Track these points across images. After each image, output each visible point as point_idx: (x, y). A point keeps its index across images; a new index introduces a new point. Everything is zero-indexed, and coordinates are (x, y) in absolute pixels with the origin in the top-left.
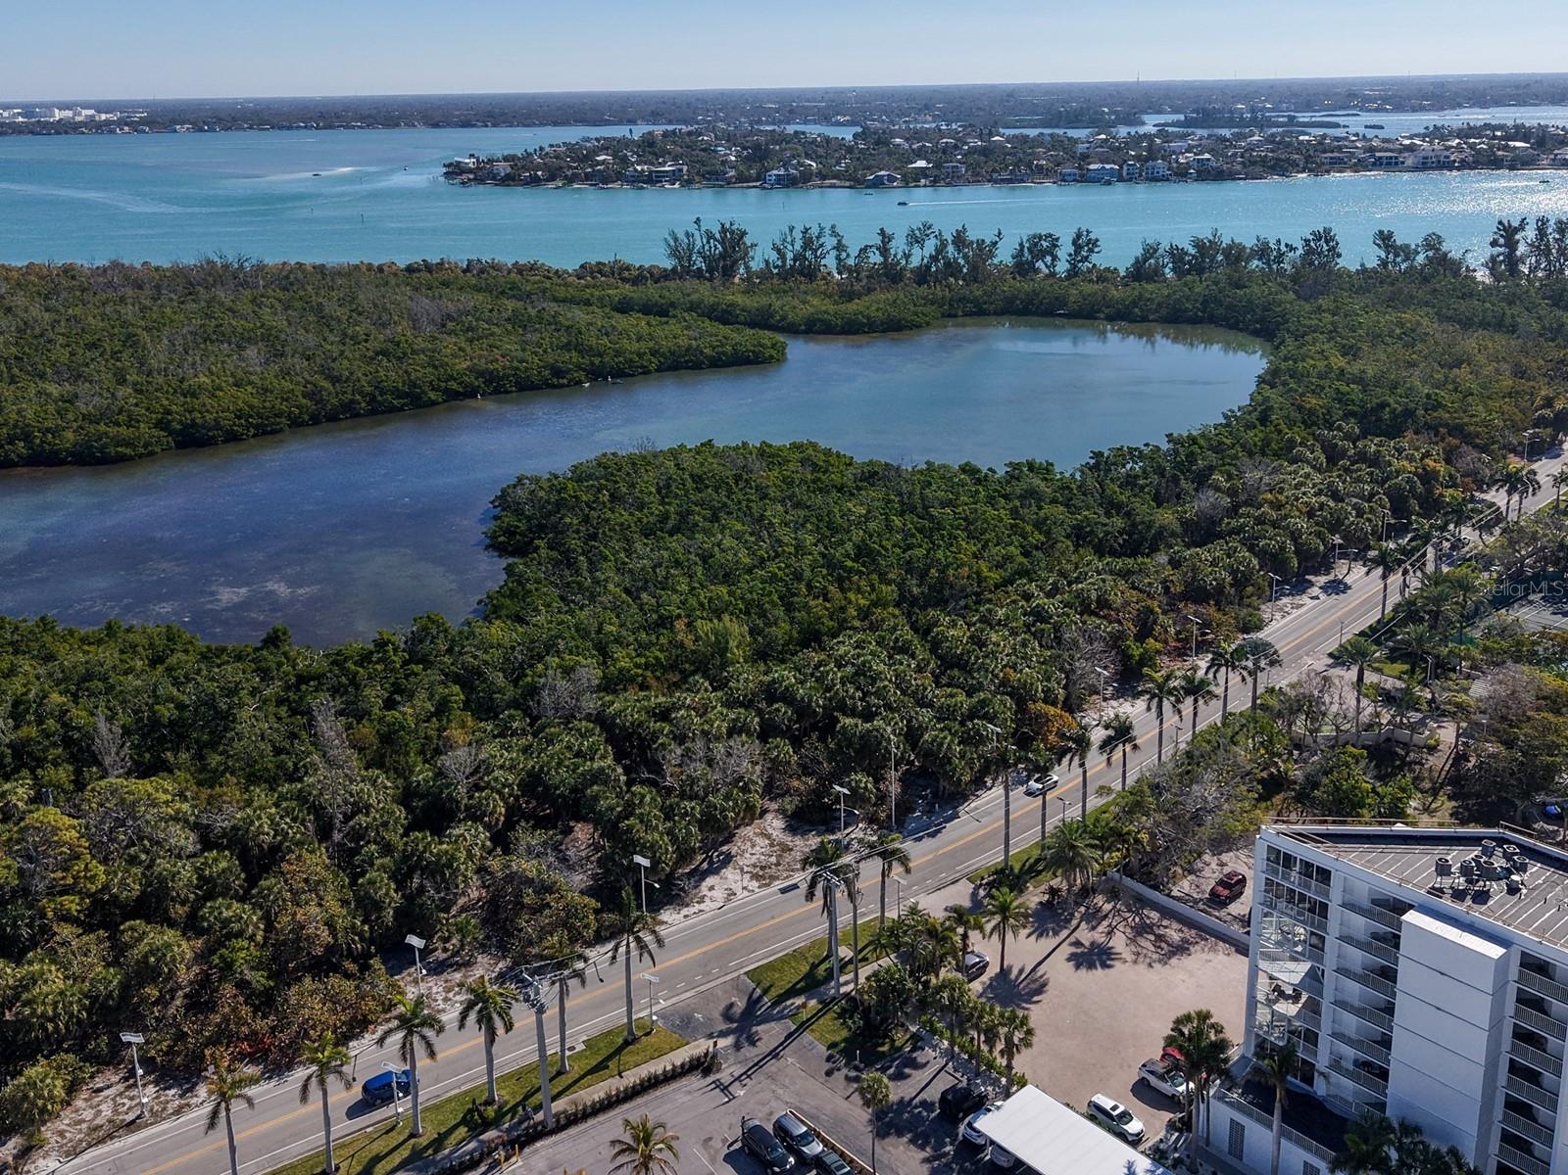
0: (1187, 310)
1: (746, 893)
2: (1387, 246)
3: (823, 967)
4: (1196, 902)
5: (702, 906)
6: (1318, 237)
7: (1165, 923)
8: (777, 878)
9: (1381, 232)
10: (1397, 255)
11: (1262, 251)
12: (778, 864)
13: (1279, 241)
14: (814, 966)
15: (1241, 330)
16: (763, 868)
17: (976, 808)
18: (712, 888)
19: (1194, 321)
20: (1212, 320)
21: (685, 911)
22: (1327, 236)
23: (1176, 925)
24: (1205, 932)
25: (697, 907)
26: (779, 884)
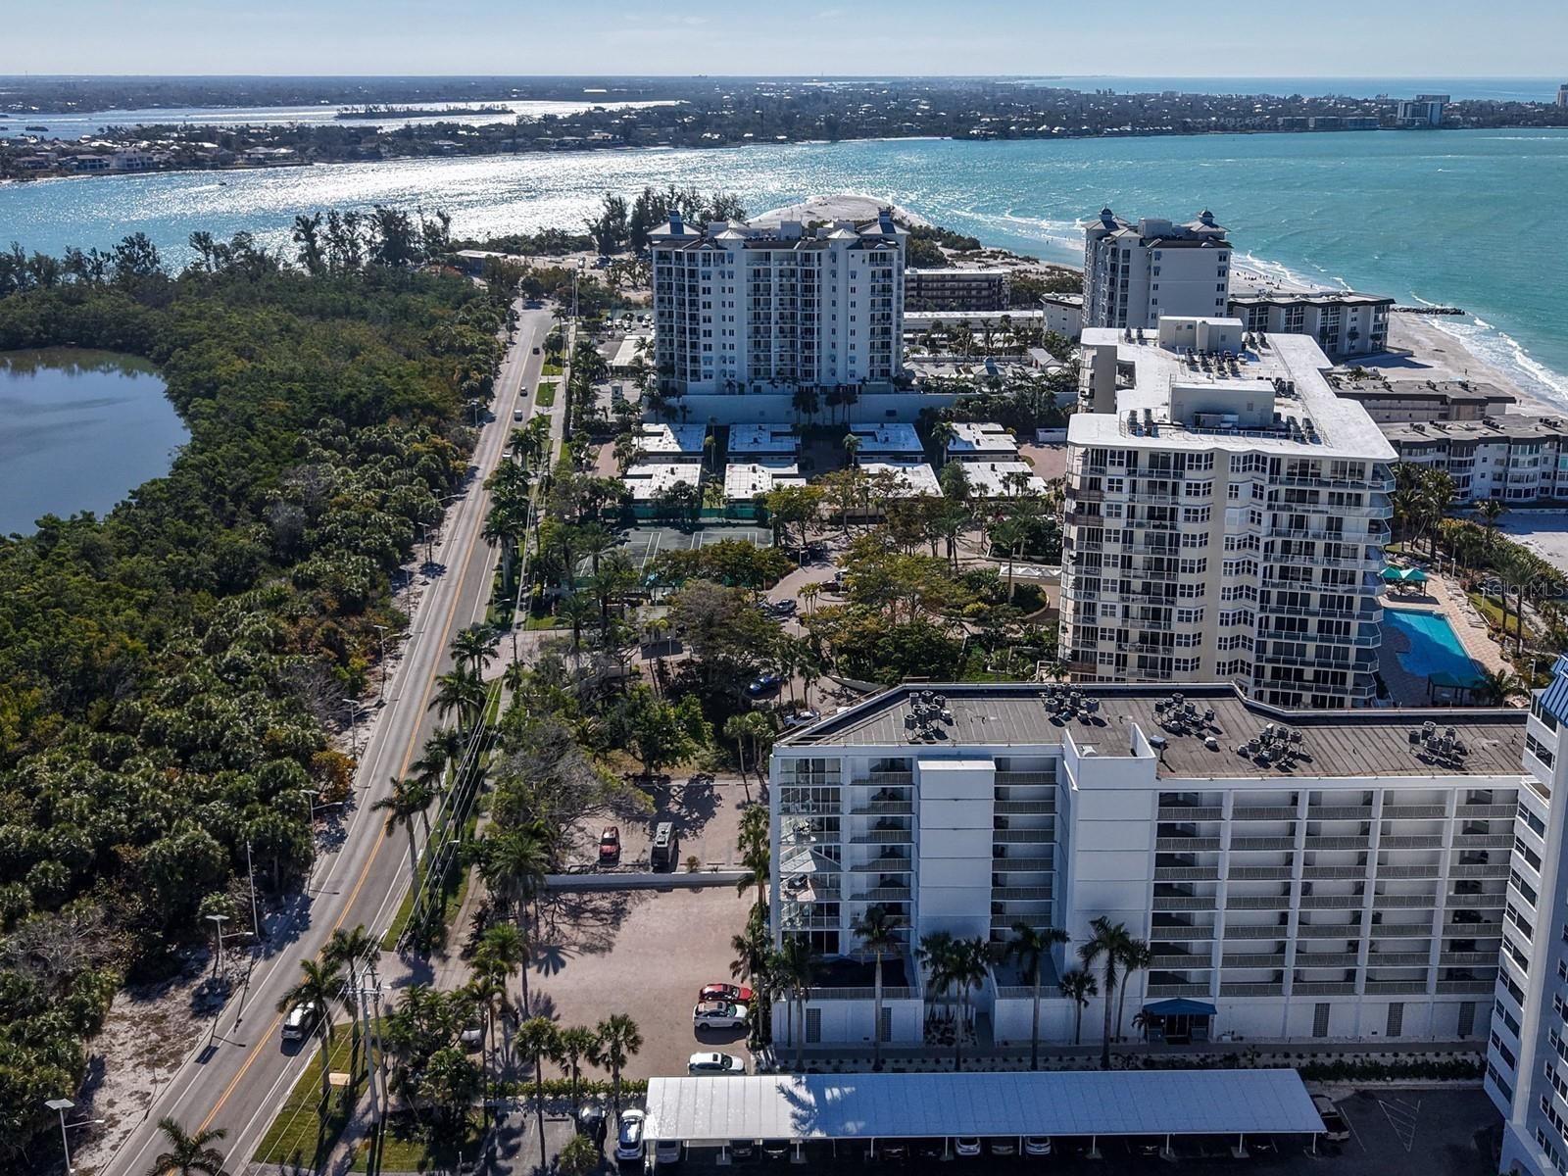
0: (26, 333)
1: (159, 1085)
2: (205, 248)
3: (331, 1104)
4: (593, 868)
5: (123, 1127)
6: (131, 243)
7: (586, 898)
8: (181, 1052)
9: (197, 234)
10: (217, 256)
11: (76, 263)
12: (165, 1039)
13: (94, 250)
14: (323, 1109)
15: (99, 348)
16: (151, 1051)
17: (320, 884)
18: (111, 1104)
19: (39, 344)
20: (58, 341)
21: (106, 1144)
22: (140, 241)
23: (597, 896)
24: (624, 888)
25: (115, 1134)
26: (189, 1059)
